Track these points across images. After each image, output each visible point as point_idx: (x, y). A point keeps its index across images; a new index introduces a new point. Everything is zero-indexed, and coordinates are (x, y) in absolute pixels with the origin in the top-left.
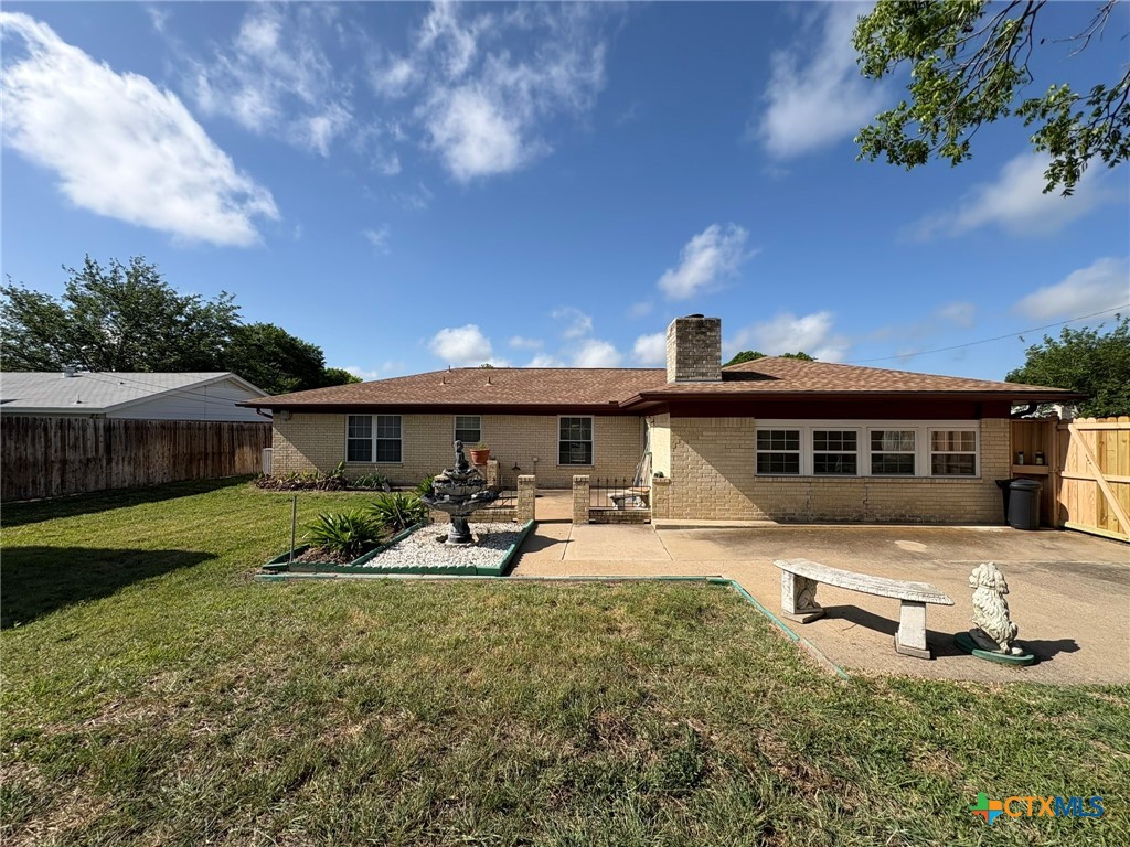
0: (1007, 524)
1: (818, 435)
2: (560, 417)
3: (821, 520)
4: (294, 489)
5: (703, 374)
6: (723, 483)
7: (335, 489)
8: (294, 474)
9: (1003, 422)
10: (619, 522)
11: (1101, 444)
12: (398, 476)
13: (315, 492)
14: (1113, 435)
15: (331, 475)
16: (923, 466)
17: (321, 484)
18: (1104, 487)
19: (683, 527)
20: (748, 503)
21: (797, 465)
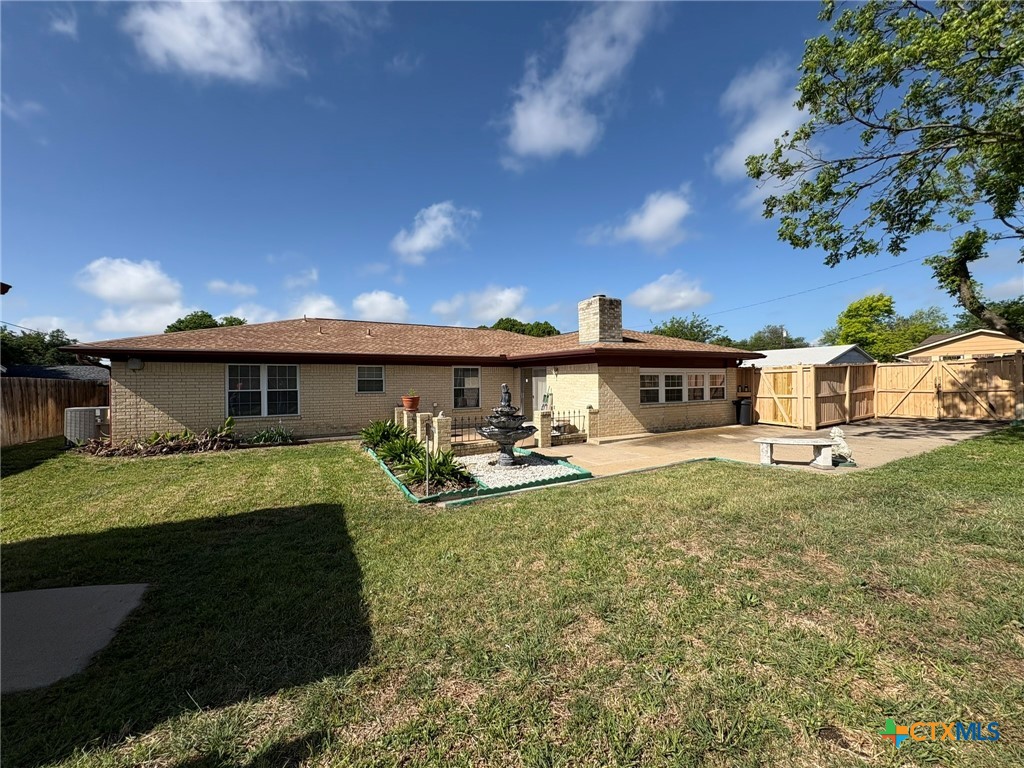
0: (738, 423)
1: (667, 377)
2: (454, 367)
3: (669, 430)
4: (167, 453)
5: (614, 337)
6: (626, 411)
7: (227, 448)
8: (158, 435)
9: (735, 369)
10: (568, 443)
11: (775, 379)
12: (296, 429)
13: (196, 456)
14: (780, 375)
15: (215, 433)
16: (707, 395)
17: (205, 444)
18: (777, 401)
19: (613, 441)
20: (637, 423)
21: (658, 397)
